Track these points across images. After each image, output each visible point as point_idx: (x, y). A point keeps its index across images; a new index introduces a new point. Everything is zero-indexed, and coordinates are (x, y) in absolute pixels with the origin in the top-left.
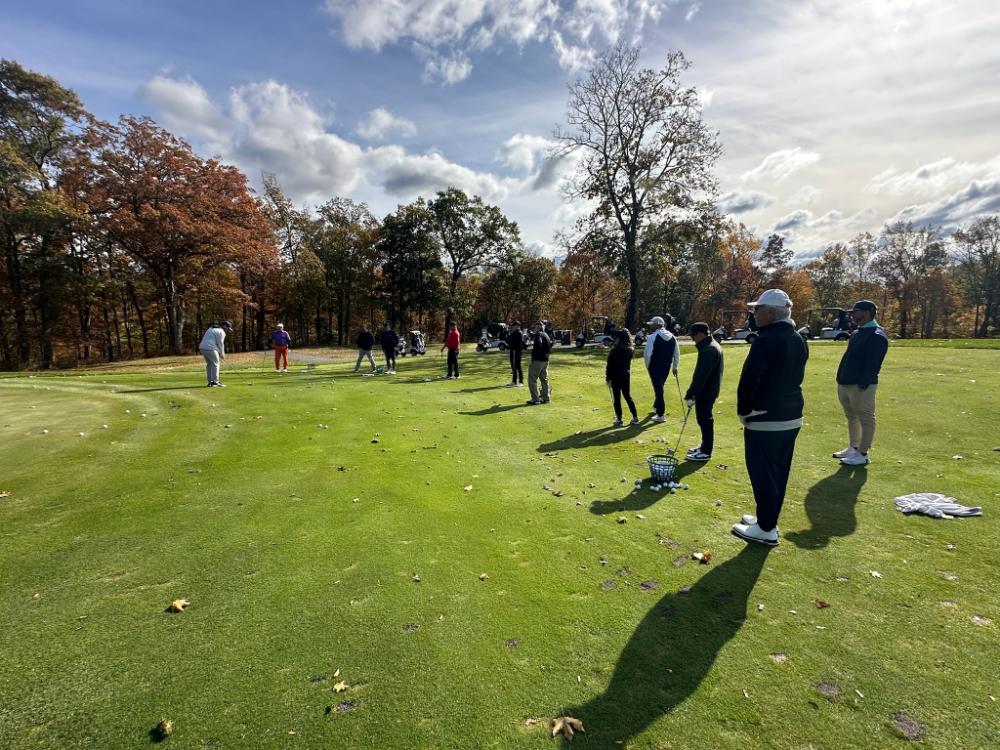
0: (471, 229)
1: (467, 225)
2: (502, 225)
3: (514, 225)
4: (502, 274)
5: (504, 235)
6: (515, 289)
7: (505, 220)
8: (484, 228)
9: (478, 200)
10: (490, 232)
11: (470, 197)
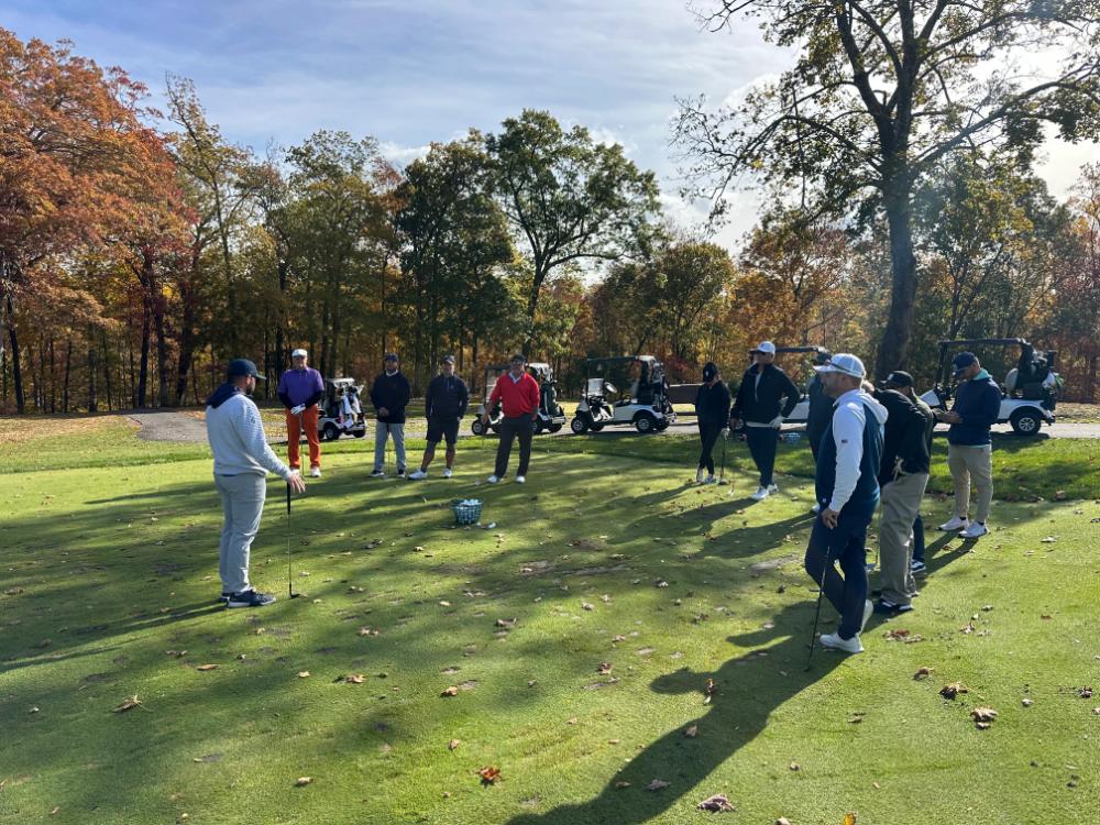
0: (568, 188)
1: (561, 181)
2: (625, 177)
3: (649, 177)
4: (627, 274)
5: (629, 196)
6: (651, 301)
7: (631, 168)
8: (593, 185)
9: (581, 134)
10: (602, 192)
11: (567, 127)
